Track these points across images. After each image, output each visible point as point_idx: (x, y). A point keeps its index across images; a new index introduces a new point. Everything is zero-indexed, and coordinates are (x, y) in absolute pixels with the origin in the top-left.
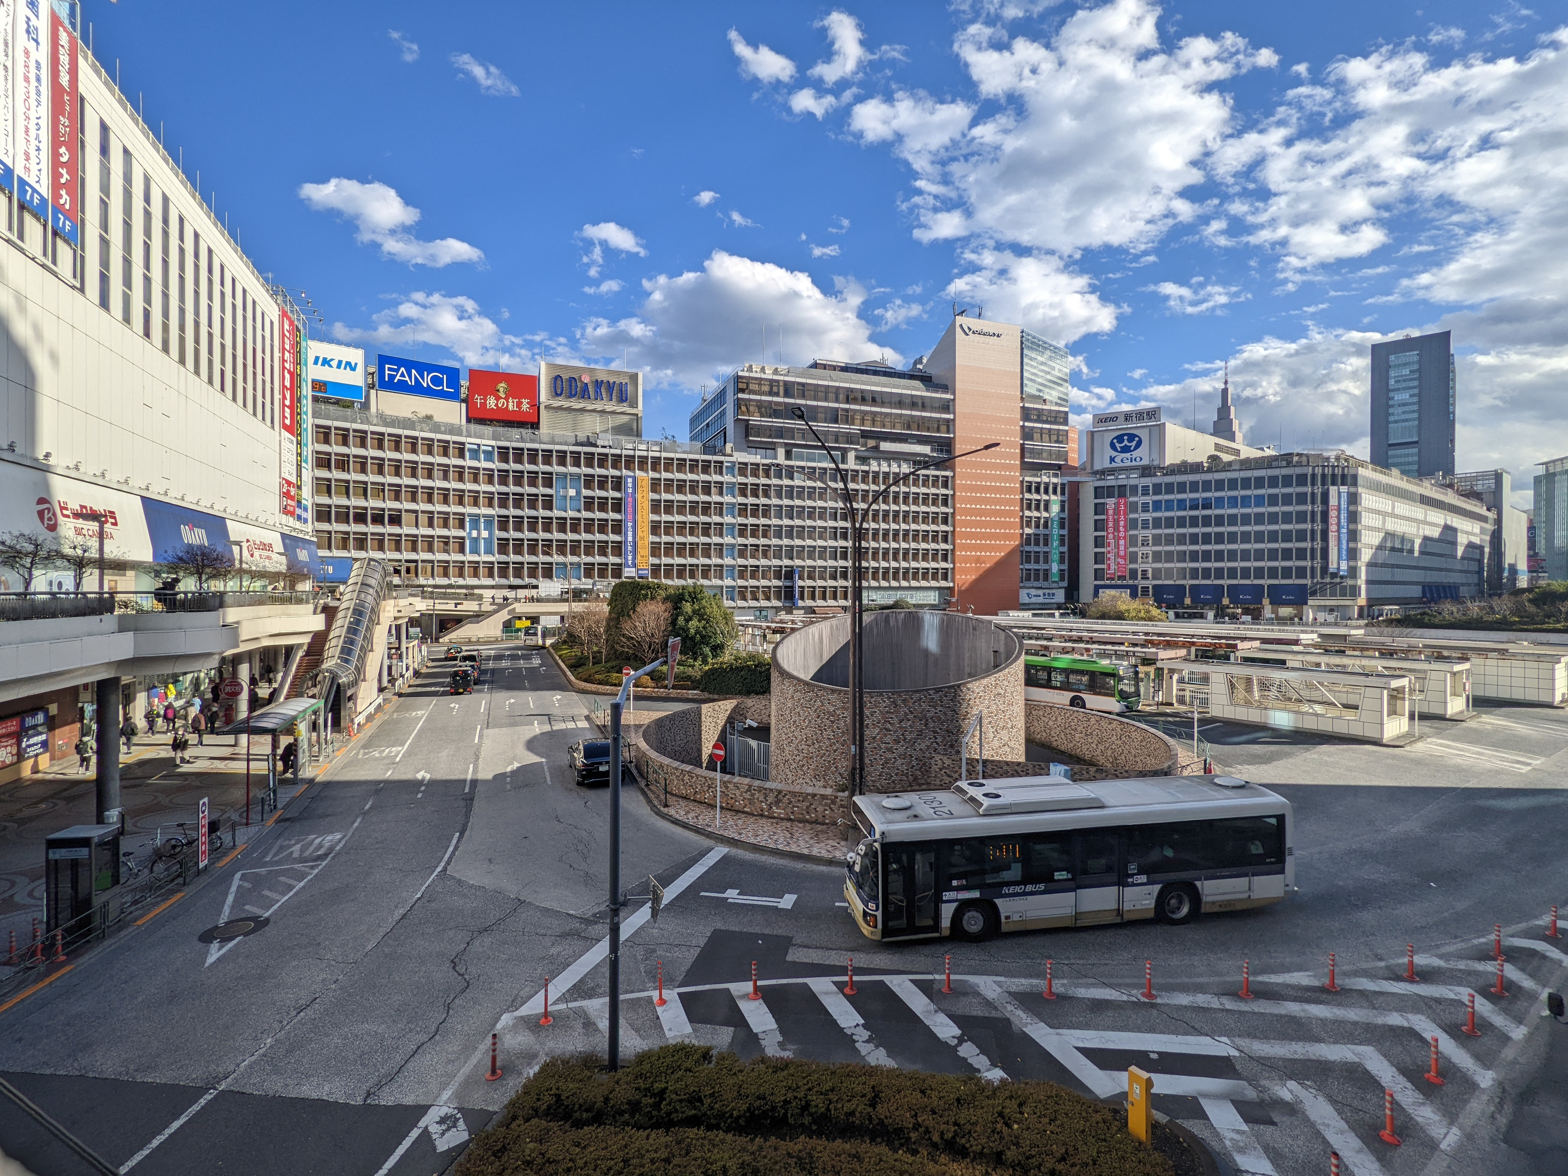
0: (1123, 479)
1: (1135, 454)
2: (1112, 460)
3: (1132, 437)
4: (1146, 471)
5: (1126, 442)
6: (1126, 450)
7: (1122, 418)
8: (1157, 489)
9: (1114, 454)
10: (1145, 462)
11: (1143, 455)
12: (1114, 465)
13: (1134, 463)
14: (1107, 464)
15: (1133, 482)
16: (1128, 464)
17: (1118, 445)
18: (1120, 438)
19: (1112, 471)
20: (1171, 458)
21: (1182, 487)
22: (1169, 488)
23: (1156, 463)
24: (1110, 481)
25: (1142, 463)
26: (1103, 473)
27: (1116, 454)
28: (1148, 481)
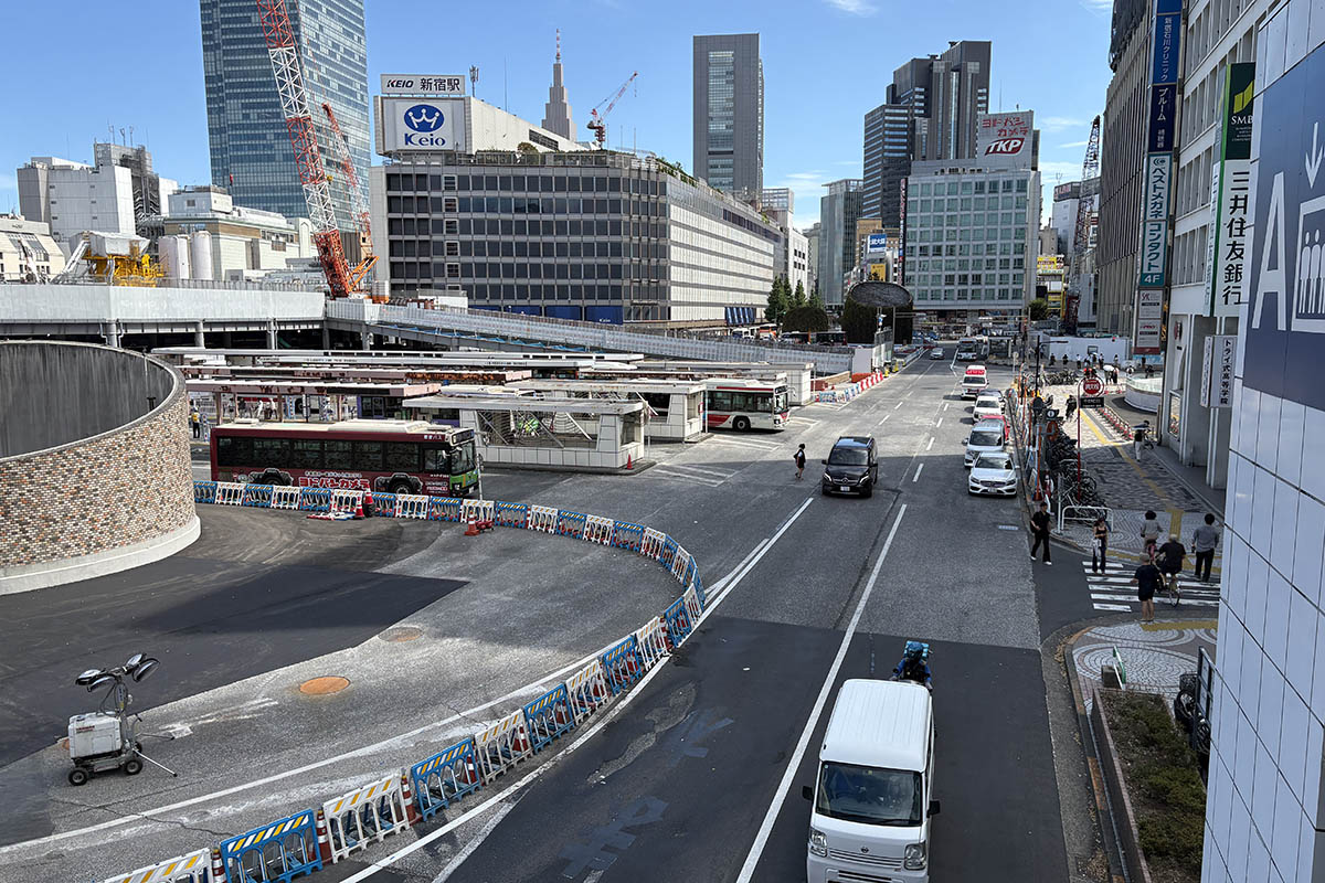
0: (420, 166)
1: (437, 134)
2: (408, 139)
3: (431, 111)
4: (450, 158)
5: (424, 117)
6: (424, 127)
7: (417, 84)
8: (464, 183)
9: (410, 131)
10: (448, 146)
11: (446, 136)
12: (410, 146)
13: (435, 147)
14: (402, 145)
15: (433, 171)
16: (429, 147)
17: (414, 120)
18: (417, 111)
19: (408, 154)
20: (479, 144)
21: (491, 183)
22: (478, 182)
23: (461, 149)
24: (406, 167)
25: (443, 148)
26: (397, 154)
27: (412, 131)
28: (454, 172)
